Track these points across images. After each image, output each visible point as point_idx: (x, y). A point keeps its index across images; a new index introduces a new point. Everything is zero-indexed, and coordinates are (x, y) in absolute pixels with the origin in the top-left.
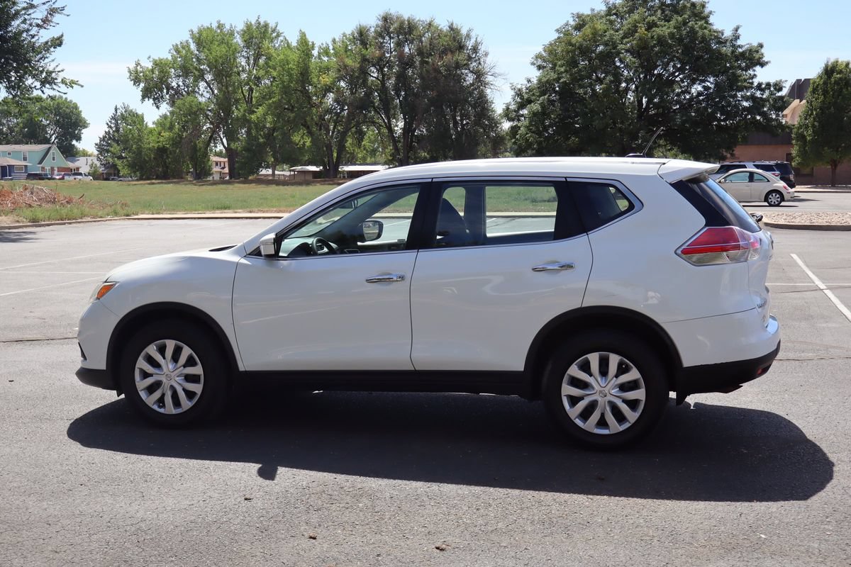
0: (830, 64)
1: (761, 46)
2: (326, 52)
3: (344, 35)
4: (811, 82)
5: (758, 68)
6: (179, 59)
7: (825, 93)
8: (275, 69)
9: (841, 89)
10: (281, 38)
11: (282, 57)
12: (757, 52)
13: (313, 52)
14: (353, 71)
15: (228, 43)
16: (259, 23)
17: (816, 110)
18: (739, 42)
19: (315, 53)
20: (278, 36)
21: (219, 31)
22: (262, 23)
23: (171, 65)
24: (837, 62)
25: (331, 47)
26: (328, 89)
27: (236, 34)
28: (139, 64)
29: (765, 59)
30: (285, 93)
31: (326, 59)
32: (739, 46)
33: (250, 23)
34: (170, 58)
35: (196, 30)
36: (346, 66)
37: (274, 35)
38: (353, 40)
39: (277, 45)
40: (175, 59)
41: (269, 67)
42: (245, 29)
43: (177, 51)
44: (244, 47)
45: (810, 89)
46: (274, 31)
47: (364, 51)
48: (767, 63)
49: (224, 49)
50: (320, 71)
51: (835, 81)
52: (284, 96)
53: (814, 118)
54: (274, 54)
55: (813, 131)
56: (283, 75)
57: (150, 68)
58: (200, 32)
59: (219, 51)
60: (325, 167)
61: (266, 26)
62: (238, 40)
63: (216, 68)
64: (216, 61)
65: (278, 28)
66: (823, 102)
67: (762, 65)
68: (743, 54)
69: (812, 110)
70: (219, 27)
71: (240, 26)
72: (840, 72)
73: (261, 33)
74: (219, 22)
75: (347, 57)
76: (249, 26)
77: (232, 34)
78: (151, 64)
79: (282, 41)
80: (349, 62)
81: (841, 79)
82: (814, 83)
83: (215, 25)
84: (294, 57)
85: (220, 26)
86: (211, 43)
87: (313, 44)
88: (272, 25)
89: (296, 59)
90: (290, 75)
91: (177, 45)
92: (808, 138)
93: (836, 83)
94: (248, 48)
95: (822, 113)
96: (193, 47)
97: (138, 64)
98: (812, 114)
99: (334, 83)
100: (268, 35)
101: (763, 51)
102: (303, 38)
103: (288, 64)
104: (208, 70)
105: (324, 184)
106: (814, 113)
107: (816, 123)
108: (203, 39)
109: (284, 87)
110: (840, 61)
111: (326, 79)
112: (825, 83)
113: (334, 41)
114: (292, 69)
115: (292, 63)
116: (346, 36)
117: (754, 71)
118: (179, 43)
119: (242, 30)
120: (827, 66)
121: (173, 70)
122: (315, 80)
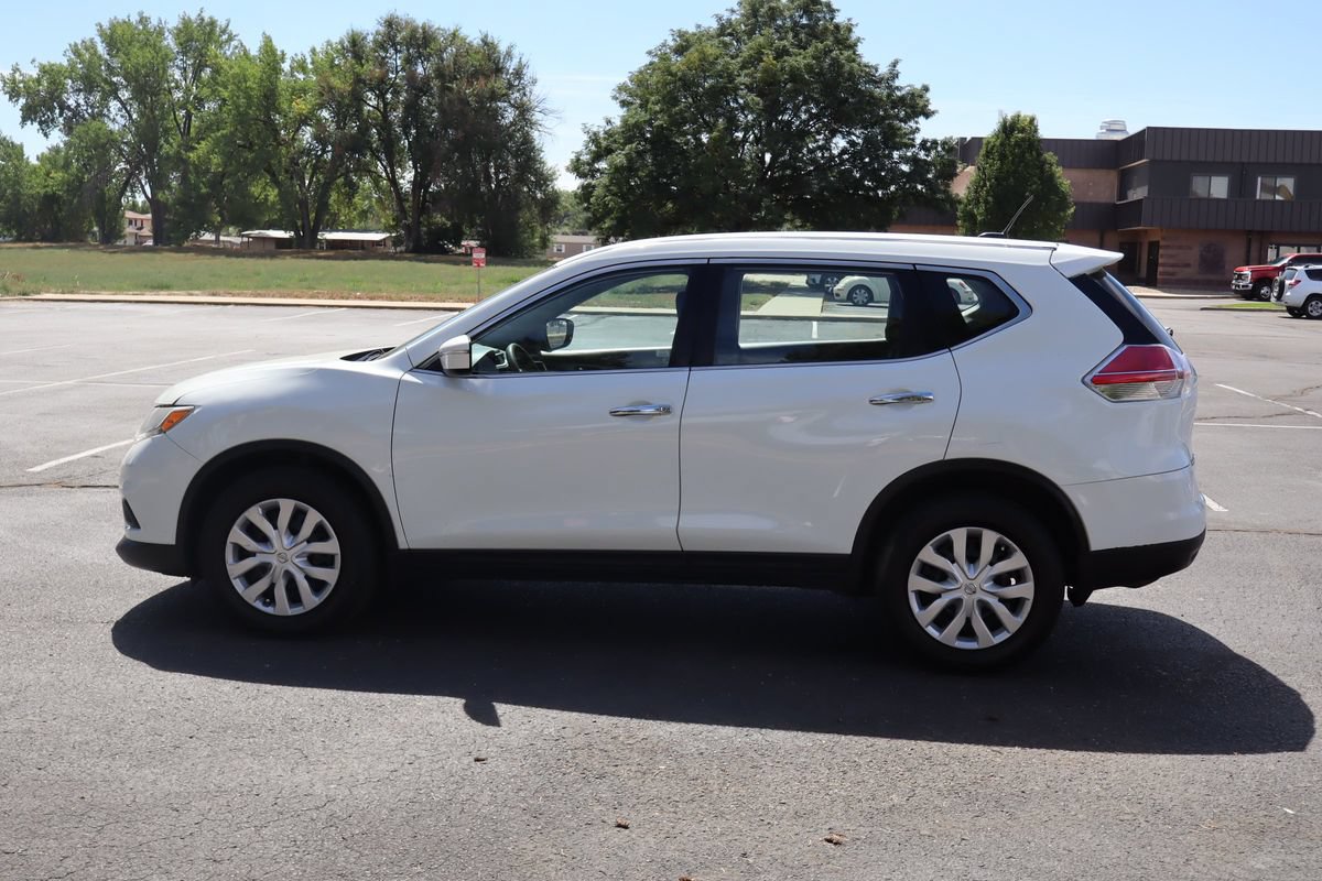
0: (1009, 118)
1: (926, 89)
2: (302, 67)
3: (329, 43)
4: (984, 142)
5: (921, 119)
6: (80, 66)
7: (1003, 157)
8: (226, 88)
9: (1023, 153)
10: (234, 43)
11: (236, 70)
12: (921, 97)
13: (283, 65)
14: (342, 96)
15: (155, 45)
16: (202, 19)
17: (989, 180)
18: (897, 83)
19: (286, 66)
20: (231, 38)
21: (141, 27)
22: (207, 20)
23: (67, 74)
24: (1019, 116)
25: (309, 60)
26: (303, 120)
27: (167, 34)
28: (18, 69)
29: (932, 108)
30: (241, 123)
31: (301, 76)
32: (897, 88)
33: (189, 18)
34: (65, 63)
35: (106, 25)
36: (331, 89)
37: (225, 37)
38: (342, 51)
39: (228, 53)
40: (72, 65)
41: (218, 84)
42: (180, 26)
43: (76, 52)
44: (178, 52)
45: (983, 152)
46: (224, 31)
47: (358, 69)
48: (933, 113)
49: (148, 53)
50: (293, 94)
51: (1016, 141)
52: (239, 127)
53: (987, 192)
54: (225, 67)
55: (986, 210)
56: (238, 97)
57: (35, 76)
58: (113, 27)
59: (140, 56)
60: (297, 233)
61: (213, 23)
62: (170, 42)
63: (136, 81)
64: (137, 71)
65: (230, 28)
66: (999, 169)
67: (927, 115)
68: (902, 99)
69: (984, 180)
70: (141, 21)
71: (173, 22)
72: (1023, 130)
73: (204, 33)
74: (141, 14)
75: (334, 75)
76: (186, 23)
77: (160, 32)
78: (37, 70)
79: (236, 47)
80: (336, 82)
81: (1023, 139)
82: (989, 143)
83: (134, 19)
84: (255, 71)
85: (143, 20)
86: (130, 45)
87: (283, 54)
88: (221, 22)
89: (258, 75)
90: (249, 98)
91: (76, 45)
92: (979, 218)
93: (1017, 144)
94: (184, 54)
95: (999, 184)
96: (101, 49)
97: (16, 70)
98: (985, 185)
99: (312, 112)
100: (215, 38)
101: (928, 95)
102: (268, 48)
103: (246, 82)
104: (124, 83)
105: (297, 257)
106: (988, 184)
107: (990, 199)
108: (116, 37)
109: (240, 114)
110: (1022, 115)
111: (301, 106)
112: (1002, 144)
113: (313, 51)
114: (252, 89)
115: (252, 79)
116: (331, 46)
117: (917, 123)
118: (79, 42)
119: (176, 28)
120: (1005, 121)
121: (70, 81)
122: (285, 106)
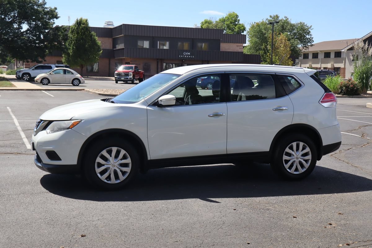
0: (79, 19)
1: (56, 9)
4: (71, 27)
5: (55, 19)
7: (78, 33)
9: (84, 32)
12: (54, 11)
17: (73, 41)
18: (46, 6)
24: (82, 19)
29: (58, 16)
32: (46, 8)
45: (70, 31)
48: (59, 17)
51: (82, 28)
53: (73, 46)
55: (73, 51)
66: (77, 37)
67: (57, 18)
68: (48, 12)
69: (72, 41)
72: (84, 24)
81: (84, 27)
82: (72, 28)
92: (71, 54)
93: (82, 29)
95: (77, 42)
98: (72, 42)
101: (56, 11)
106: (73, 42)
107: (74, 47)
110: (83, 19)
112: (77, 28)
117: (54, 20)
120: (77, 20)
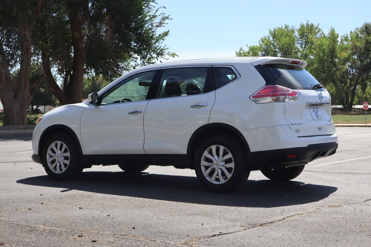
2: (346, 39)
3: (357, 29)
6: (264, 46)
8: (315, 49)
10: (321, 32)
11: (319, 42)
13: (338, 39)
14: (361, 49)
15: (290, 36)
16: (308, 24)
19: (339, 40)
20: (319, 31)
21: (286, 30)
22: (310, 24)
23: (259, 49)
25: (349, 36)
26: (347, 60)
27: (295, 31)
28: (242, 49)
30: (321, 63)
31: (345, 43)
33: (303, 25)
34: (258, 46)
35: (272, 30)
36: (356, 46)
37: (317, 31)
38: (362, 31)
39: (318, 36)
40: (261, 47)
41: (312, 48)
42: (300, 28)
43: (263, 41)
44: (300, 38)
46: (316, 28)
47: (367, 38)
49: (287, 39)
50: (341, 50)
52: (320, 64)
54: (315, 41)
56: (320, 53)
57: (248, 51)
58: (275, 31)
59: (285, 40)
60: (344, 106)
61: (312, 25)
62: (296, 34)
63: (283, 50)
64: (283, 46)
65: (319, 27)
70: (286, 28)
71: (298, 27)
73: (309, 30)
74: (286, 25)
75: (357, 41)
76: (302, 26)
77: (293, 31)
78: (248, 49)
79: (321, 34)
80: (358, 44)
83: (284, 27)
84: (326, 42)
85: (287, 27)
86: (281, 36)
87: (338, 35)
88: (315, 25)
89: (328, 44)
90: (324, 53)
91: (263, 38)
94: (302, 38)
96: (271, 38)
97: (241, 49)
99: (349, 56)
100: (313, 31)
102: (333, 31)
103: (323, 47)
104: (279, 51)
108: (275, 35)
109: (320, 59)
111: (345, 55)
113: (351, 32)
114: (325, 49)
115: (325, 46)
116: (358, 30)
118: (263, 37)
119: (299, 29)
121: (260, 52)
122: (339, 55)
